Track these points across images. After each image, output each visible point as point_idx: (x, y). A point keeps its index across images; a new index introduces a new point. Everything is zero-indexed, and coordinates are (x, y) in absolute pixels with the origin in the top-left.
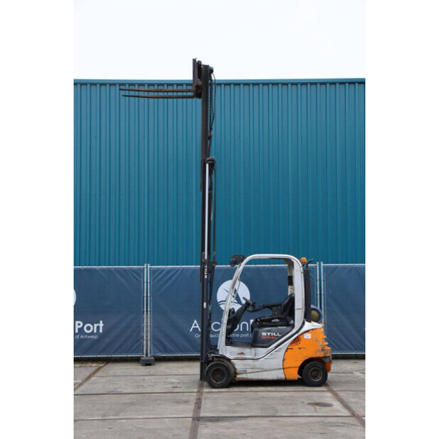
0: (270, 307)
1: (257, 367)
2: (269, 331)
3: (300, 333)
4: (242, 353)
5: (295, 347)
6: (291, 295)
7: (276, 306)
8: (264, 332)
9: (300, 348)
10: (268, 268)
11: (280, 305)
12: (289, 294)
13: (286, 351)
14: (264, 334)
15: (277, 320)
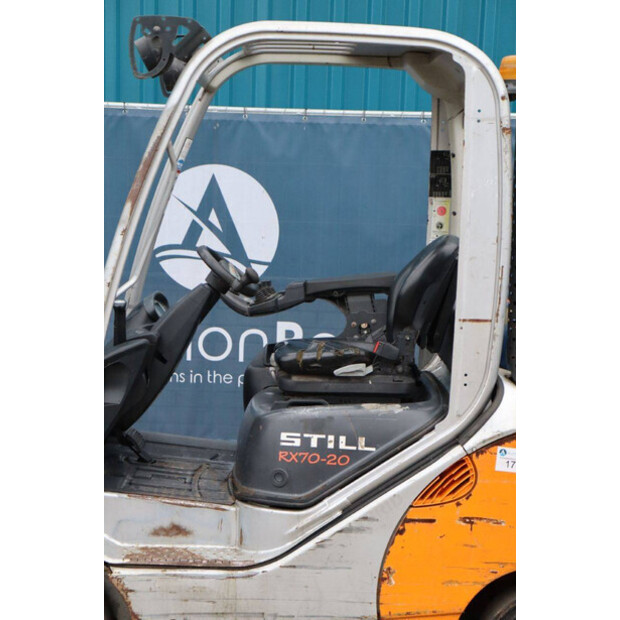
0: (339, 296)
1: (242, 606)
2: (317, 426)
3: (473, 443)
4: (177, 530)
5: (447, 513)
6: (441, 243)
7: (368, 291)
8: (292, 426)
9: (469, 521)
10: (353, 126)
11: (387, 290)
12: (431, 237)
13: (400, 532)
14: (290, 439)
15: (362, 369)
